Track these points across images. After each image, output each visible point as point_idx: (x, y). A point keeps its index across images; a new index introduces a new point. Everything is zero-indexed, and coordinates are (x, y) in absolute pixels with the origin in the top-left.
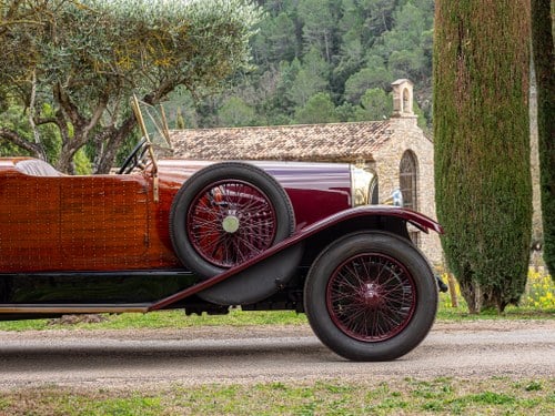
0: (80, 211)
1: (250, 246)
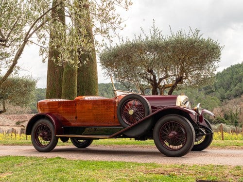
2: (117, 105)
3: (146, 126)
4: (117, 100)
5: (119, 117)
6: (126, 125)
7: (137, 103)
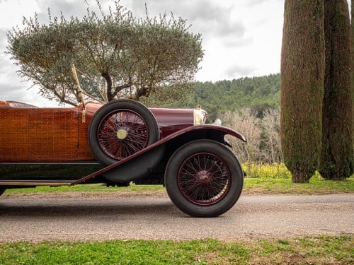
0: (40, 128)
1: (133, 147)
2: (84, 121)
3: (153, 161)
4: (84, 112)
5: (94, 143)
6: (108, 159)
7: (133, 118)
